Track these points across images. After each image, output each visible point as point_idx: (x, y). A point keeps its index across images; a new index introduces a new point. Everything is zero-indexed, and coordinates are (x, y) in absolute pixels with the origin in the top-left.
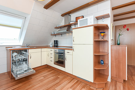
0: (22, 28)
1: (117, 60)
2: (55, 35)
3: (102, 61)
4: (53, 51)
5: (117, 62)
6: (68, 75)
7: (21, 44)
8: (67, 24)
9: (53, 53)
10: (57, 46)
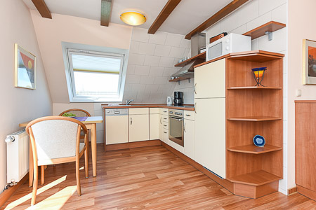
0: (120, 73)
1: (311, 142)
2: (179, 81)
3: (257, 139)
4: (167, 113)
5: (312, 145)
6: (190, 161)
7: (121, 100)
8: (196, 55)
9: (167, 117)
10: (181, 104)
